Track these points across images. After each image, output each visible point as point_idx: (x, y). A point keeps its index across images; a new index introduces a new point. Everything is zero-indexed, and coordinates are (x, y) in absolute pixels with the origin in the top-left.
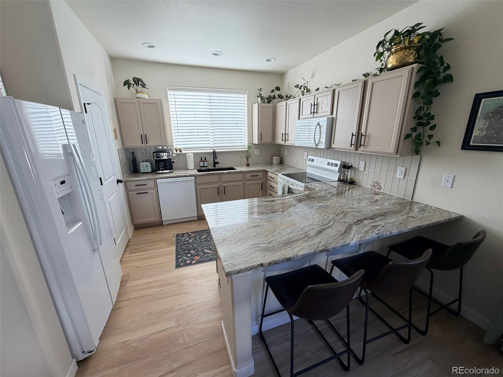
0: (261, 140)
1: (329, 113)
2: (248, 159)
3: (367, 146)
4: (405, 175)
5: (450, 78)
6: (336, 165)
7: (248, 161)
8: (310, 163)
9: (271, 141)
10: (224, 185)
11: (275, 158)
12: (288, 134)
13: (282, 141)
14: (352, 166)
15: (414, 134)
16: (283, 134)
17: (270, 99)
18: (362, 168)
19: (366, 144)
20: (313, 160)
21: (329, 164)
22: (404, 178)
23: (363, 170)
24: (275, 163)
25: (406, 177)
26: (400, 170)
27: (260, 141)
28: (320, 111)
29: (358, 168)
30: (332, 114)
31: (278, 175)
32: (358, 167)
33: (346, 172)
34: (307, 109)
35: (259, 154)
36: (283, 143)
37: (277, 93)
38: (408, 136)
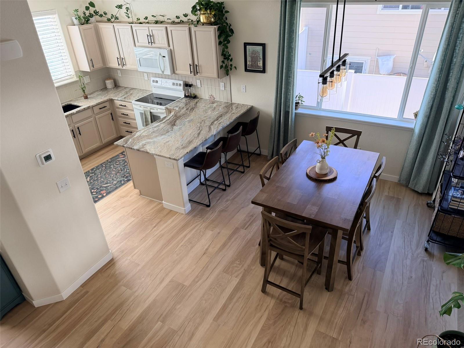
0: (93, 66)
1: (166, 45)
2: (84, 91)
3: (201, 73)
4: (225, 88)
5: (232, 31)
6: (180, 85)
7: (85, 93)
8: (155, 84)
9: (102, 65)
10: (77, 126)
11: (109, 82)
12: (124, 59)
13: (119, 66)
14: (192, 85)
15: (224, 65)
16: (118, 59)
17: (87, 19)
18: (199, 86)
19: (200, 72)
20: (157, 82)
21: (174, 84)
22: (225, 89)
23: (200, 87)
24: (110, 87)
25: (226, 89)
26: (222, 84)
27: (92, 68)
28: (156, 41)
29: (197, 85)
30: (169, 46)
31: (131, 103)
32: (196, 84)
33: (189, 90)
34: (143, 39)
35: (90, 81)
36: (120, 67)
37: (92, 10)
38: (221, 67)
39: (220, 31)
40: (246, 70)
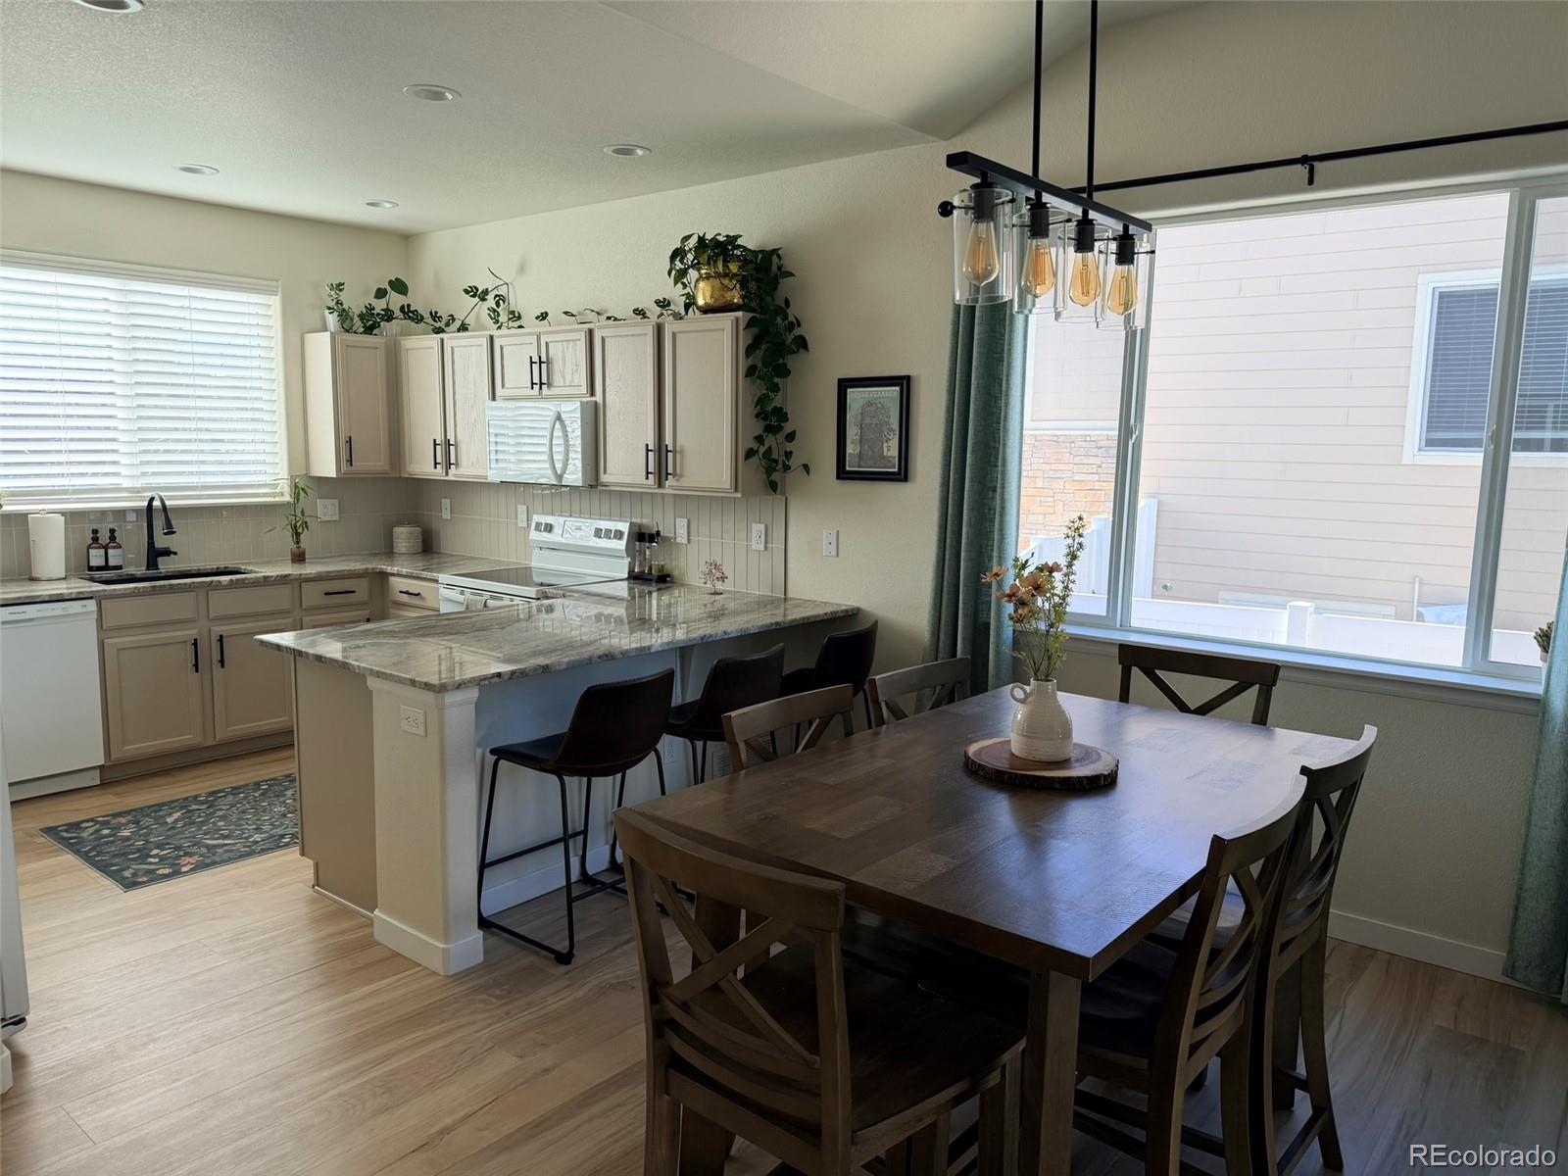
0: (350, 462)
1: (584, 389)
2: (298, 535)
3: (681, 476)
4: (766, 542)
5: (802, 343)
6: (619, 535)
7: (298, 543)
8: (545, 536)
9: (387, 468)
10: (219, 629)
11: (402, 533)
12: (456, 445)
13: (436, 468)
14: (658, 533)
15: (762, 450)
16: (435, 444)
17: (371, 322)
18: (682, 539)
19: (678, 472)
20: (549, 528)
21: (598, 533)
22: (766, 548)
23: (686, 542)
24: (404, 550)
25: (769, 545)
26: (758, 528)
27: (344, 467)
28: (557, 379)
29: (675, 538)
30: (592, 394)
31: (437, 581)
32: (672, 535)
33: (647, 553)
34: (516, 373)
35: (336, 518)
36: (439, 473)
37: (395, 300)
38: (750, 454)
39: (755, 330)
40: (842, 474)
